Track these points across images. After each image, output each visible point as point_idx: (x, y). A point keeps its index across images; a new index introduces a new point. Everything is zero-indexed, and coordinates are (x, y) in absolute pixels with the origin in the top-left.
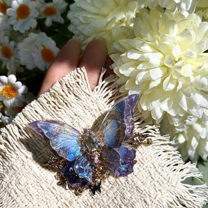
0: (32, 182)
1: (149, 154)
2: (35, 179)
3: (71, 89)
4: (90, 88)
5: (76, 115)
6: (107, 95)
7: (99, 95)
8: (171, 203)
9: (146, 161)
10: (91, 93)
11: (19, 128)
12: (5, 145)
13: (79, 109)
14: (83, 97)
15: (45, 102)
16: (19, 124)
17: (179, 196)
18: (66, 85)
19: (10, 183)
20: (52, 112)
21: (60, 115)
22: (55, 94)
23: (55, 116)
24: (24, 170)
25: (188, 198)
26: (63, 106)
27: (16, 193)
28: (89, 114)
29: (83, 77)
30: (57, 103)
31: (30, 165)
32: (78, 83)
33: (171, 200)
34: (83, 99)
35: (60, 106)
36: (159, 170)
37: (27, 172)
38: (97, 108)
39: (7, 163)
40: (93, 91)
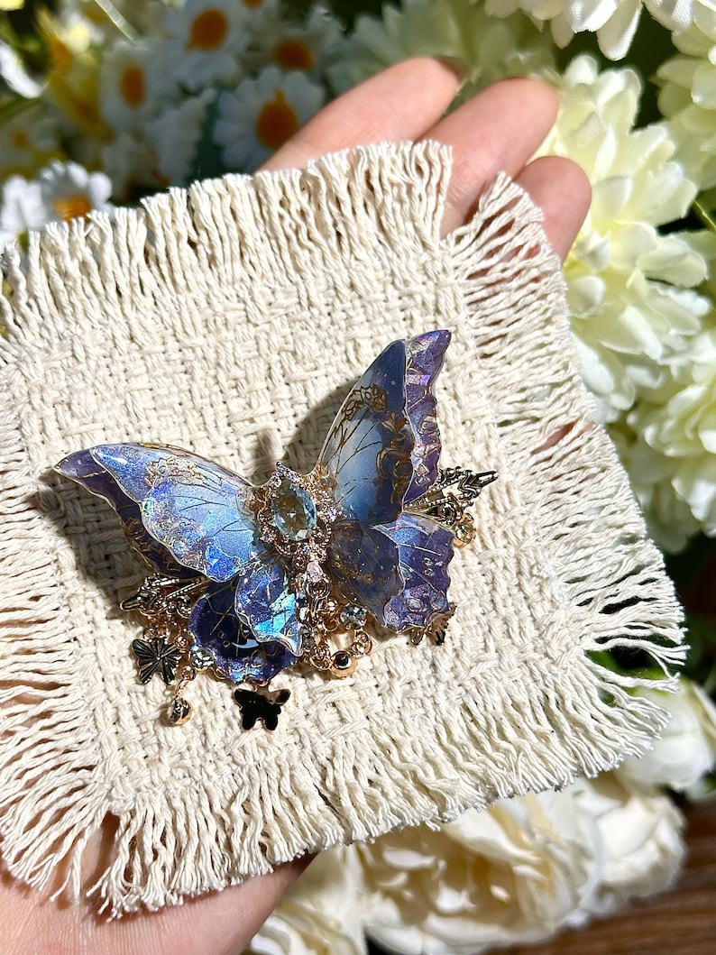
0: (111, 423)
1: (521, 521)
2: (124, 420)
3: (379, 195)
4: (437, 226)
5: (352, 287)
6: (484, 272)
7: (455, 262)
8: (516, 706)
9: (501, 542)
10: (435, 242)
11: (151, 237)
12: (84, 266)
13: (371, 274)
14: (405, 242)
15: (275, 195)
16: (156, 220)
17: (552, 695)
18: (368, 175)
19: (42, 389)
20: (283, 240)
21: (301, 264)
22: (317, 185)
23: (287, 257)
24: (104, 372)
25: (584, 717)
26: (327, 237)
27: (43, 431)
28: (395, 303)
29: (434, 181)
30: (311, 219)
31: (131, 365)
32: (410, 187)
33: (521, 698)
34: (399, 248)
35: (316, 235)
36: (530, 588)
37: (110, 381)
38: (430, 298)
39: (61, 326)
40: (443, 237)
